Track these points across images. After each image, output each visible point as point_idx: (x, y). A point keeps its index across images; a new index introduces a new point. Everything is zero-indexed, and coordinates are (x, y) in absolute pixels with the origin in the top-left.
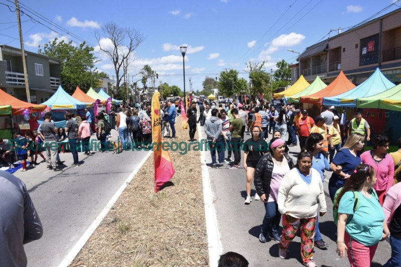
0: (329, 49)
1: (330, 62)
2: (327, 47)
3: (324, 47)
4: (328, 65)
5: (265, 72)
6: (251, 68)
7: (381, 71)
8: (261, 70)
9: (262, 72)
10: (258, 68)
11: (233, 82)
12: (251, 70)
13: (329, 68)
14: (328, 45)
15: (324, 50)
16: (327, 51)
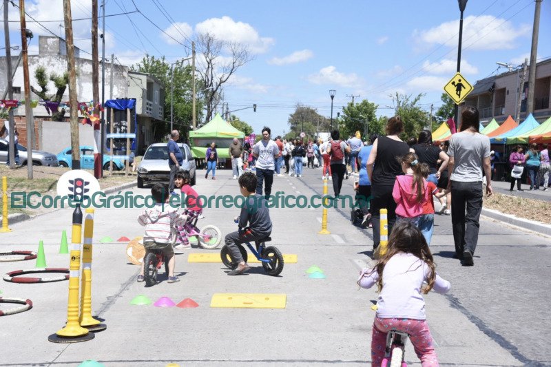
0: (495, 89)
1: (496, 105)
2: (494, 86)
3: (490, 86)
4: (494, 108)
5: (421, 110)
6: (399, 103)
7: (536, 119)
8: (415, 106)
9: (415, 109)
10: (409, 103)
11: (367, 123)
12: (398, 106)
13: (495, 112)
14: (494, 83)
15: (489, 90)
16: (493, 92)
